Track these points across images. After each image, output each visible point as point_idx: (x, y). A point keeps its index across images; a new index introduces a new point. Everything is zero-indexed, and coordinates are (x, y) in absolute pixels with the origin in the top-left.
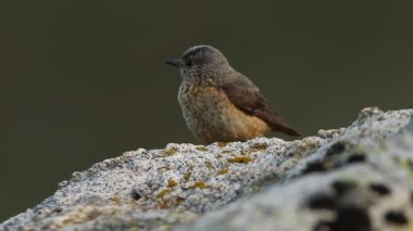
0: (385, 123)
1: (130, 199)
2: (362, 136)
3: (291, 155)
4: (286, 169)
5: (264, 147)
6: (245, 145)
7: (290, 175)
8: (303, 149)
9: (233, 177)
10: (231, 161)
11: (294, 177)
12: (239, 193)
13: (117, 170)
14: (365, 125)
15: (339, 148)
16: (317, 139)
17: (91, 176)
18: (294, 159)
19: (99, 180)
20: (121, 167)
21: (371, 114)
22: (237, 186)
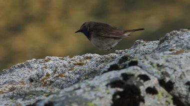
0: (146, 47)
1: (29, 82)
2: (135, 53)
3: (103, 62)
4: (100, 68)
5: (90, 58)
6: (82, 57)
7: (102, 72)
8: (108, 59)
9: (76, 72)
10: (75, 64)
11: (105, 72)
12: (79, 79)
13: (23, 68)
14: (137, 48)
15: (125, 58)
16: (115, 54)
17: (11, 71)
18: (104, 63)
19: (14, 73)
20: (25, 67)
21: (140, 43)
22: (78, 76)
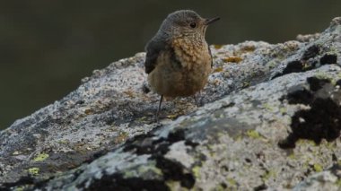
1: (141, 92)
2: (333, 41)
3: (275, 56)
4: (270, 67)
5: (252, 49)
6: (237, 47)
7: (273, 74)
8: (285, 51)
9: (226, 74)
10: (225, 61)
11: (278, 75)
12: (231, 88)
13: (130, 68)
14: (336, 32)
15: (314, 50)
16: (297, 43)
17: (108, 73)
18: (277, 59)
19: (115, 77)
20: (134, 66)
22: (230, 82)
